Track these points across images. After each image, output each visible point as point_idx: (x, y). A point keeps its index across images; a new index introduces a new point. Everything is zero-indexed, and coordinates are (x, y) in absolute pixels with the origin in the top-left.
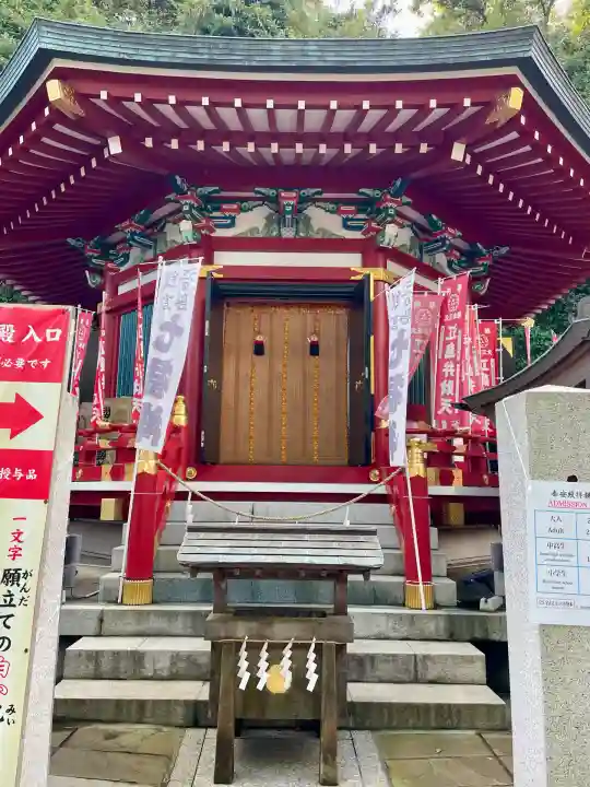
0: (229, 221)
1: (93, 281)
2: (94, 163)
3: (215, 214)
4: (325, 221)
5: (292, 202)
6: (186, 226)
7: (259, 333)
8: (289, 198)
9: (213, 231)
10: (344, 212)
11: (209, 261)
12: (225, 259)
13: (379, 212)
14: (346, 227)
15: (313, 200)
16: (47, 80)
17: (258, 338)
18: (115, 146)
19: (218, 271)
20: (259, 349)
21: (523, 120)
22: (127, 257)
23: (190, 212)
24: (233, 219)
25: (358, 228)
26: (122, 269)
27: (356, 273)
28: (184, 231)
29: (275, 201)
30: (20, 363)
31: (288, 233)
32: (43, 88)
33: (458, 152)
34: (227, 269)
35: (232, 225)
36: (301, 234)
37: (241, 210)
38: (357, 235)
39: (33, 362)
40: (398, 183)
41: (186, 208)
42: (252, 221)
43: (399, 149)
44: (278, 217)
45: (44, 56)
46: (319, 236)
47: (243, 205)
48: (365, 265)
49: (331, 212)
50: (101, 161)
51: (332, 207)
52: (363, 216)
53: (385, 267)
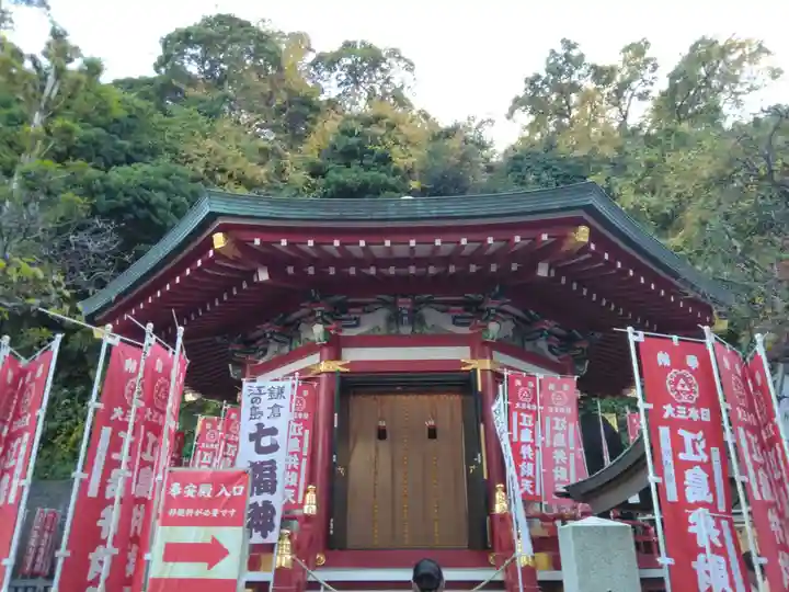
0: (354, 323)
1: (234, 372)
2: (245, 286)
3: (344, 316)
4: (436, 319)
5: (408, 306)
6: (318, 329)
7: (382, 419)
8: (405, 304)
9: (341, 331)
10: (454, 311)
11: (338, 357)
12: (352, 355)
13: (483, 311)
14: (454, 323)
15: (428, 302)
16: (213, 233)
17: (382, 424)
18: (263, 276)
19: (345, 366)
20: (382, 434)
21: (593, 247)
22: (265, 351)
23: (321, 317)
24: (358, 321)
25: (466, 325)
26: (261, 362)
27: (465, 364)
28: (317, 333)
29: (393, 305)
30: (215, 512)
31: (405, 331)
32: (210, 239)
33: (543, 271)
34: (353, 363)
35: (358, 324)
37: (364, 312)
38: (466, 331)
39: (224, 512)
40: (497, 289)
41: (319, 314)
42: (374, 322)
43: (494, 268)
44: (395, 319)
45: (212, 216)
46: (433, 332)
47: (367, 309)
48: (473, 357)
49: (443, 311)
50: (251, 283)
51: (443, 307)
52: (469, 314)
53: (491, 358)
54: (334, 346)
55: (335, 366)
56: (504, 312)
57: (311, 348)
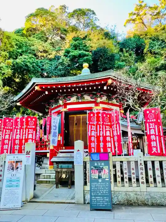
1: (47, 111)
3: (67, 98)
4: (87, 98)
8: (79, 95)
9: (66, 102)
10: (91, 96)
11: (66, 107)
12: (69, 107)
14: (91, 99)
15: (85, 94)
17: (76, 122)
19: (67, 109)
22: (52, 106)
23: (62, 99)
24: (70, 99)
25: (93, 99)
26: (52, 108)
27: (93, 108)
28: (61, 102)
29: (77, 95)
31: (80, 101)
32: (34, 87)
34: (69, 109)
35: (70, 100)
36: (83, 101)
37: (71, 97)
38: (94, 100)
41: (61, 99)
42: (74, 99)
44: (78, 98)
46: (86, 101)
48: (95, 106)
50: (45, 94)
51: (88, 95)
52: (95, 96)
53: (99, 106)
54: (65, 105)
55: (65, 110)
56: (103, 95)
57: (60, 106)
